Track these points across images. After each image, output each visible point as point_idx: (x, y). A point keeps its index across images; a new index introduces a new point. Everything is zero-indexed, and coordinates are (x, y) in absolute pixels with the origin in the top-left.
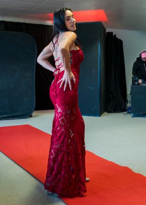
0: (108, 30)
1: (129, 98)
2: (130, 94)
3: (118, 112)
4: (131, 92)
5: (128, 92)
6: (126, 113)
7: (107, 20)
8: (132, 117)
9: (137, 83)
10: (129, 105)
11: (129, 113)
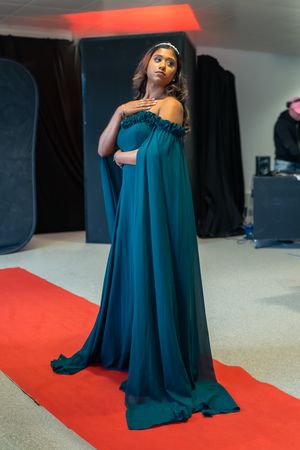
0: (201, 51)
1: (249, 204)
2: (252, 196)
3: (224, 237)
4: (253, 191)
5: (248, 191)
6: (241, 237)
7: (198, 28)
8: (257, 248)
9: (266, 172)
10: (249, 220)
11: (248, 238)
